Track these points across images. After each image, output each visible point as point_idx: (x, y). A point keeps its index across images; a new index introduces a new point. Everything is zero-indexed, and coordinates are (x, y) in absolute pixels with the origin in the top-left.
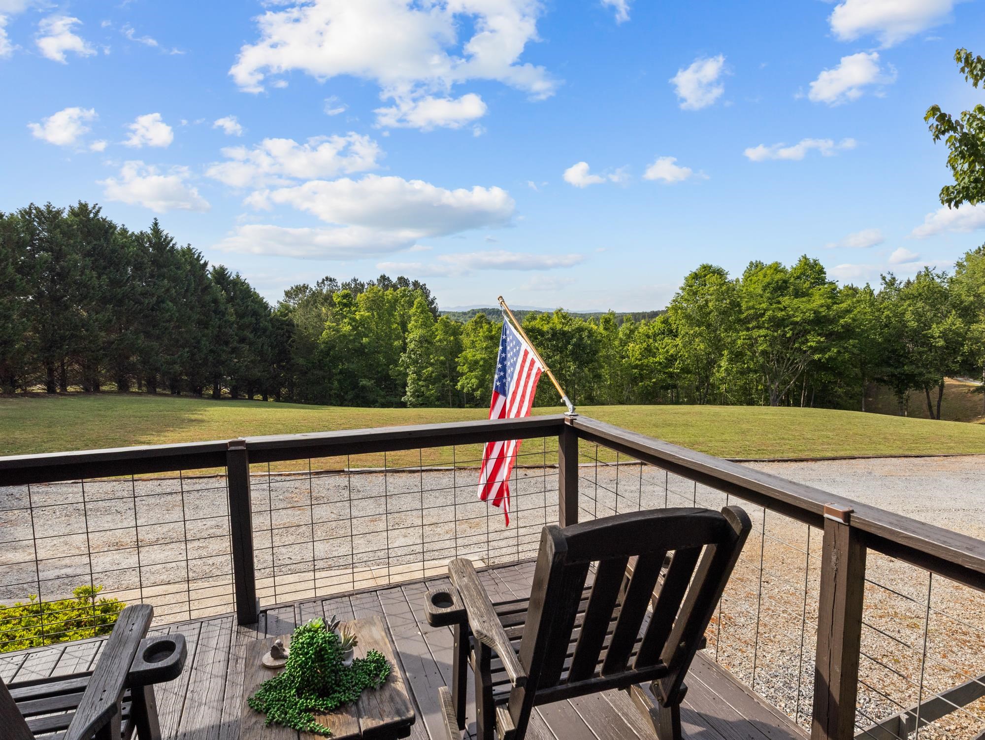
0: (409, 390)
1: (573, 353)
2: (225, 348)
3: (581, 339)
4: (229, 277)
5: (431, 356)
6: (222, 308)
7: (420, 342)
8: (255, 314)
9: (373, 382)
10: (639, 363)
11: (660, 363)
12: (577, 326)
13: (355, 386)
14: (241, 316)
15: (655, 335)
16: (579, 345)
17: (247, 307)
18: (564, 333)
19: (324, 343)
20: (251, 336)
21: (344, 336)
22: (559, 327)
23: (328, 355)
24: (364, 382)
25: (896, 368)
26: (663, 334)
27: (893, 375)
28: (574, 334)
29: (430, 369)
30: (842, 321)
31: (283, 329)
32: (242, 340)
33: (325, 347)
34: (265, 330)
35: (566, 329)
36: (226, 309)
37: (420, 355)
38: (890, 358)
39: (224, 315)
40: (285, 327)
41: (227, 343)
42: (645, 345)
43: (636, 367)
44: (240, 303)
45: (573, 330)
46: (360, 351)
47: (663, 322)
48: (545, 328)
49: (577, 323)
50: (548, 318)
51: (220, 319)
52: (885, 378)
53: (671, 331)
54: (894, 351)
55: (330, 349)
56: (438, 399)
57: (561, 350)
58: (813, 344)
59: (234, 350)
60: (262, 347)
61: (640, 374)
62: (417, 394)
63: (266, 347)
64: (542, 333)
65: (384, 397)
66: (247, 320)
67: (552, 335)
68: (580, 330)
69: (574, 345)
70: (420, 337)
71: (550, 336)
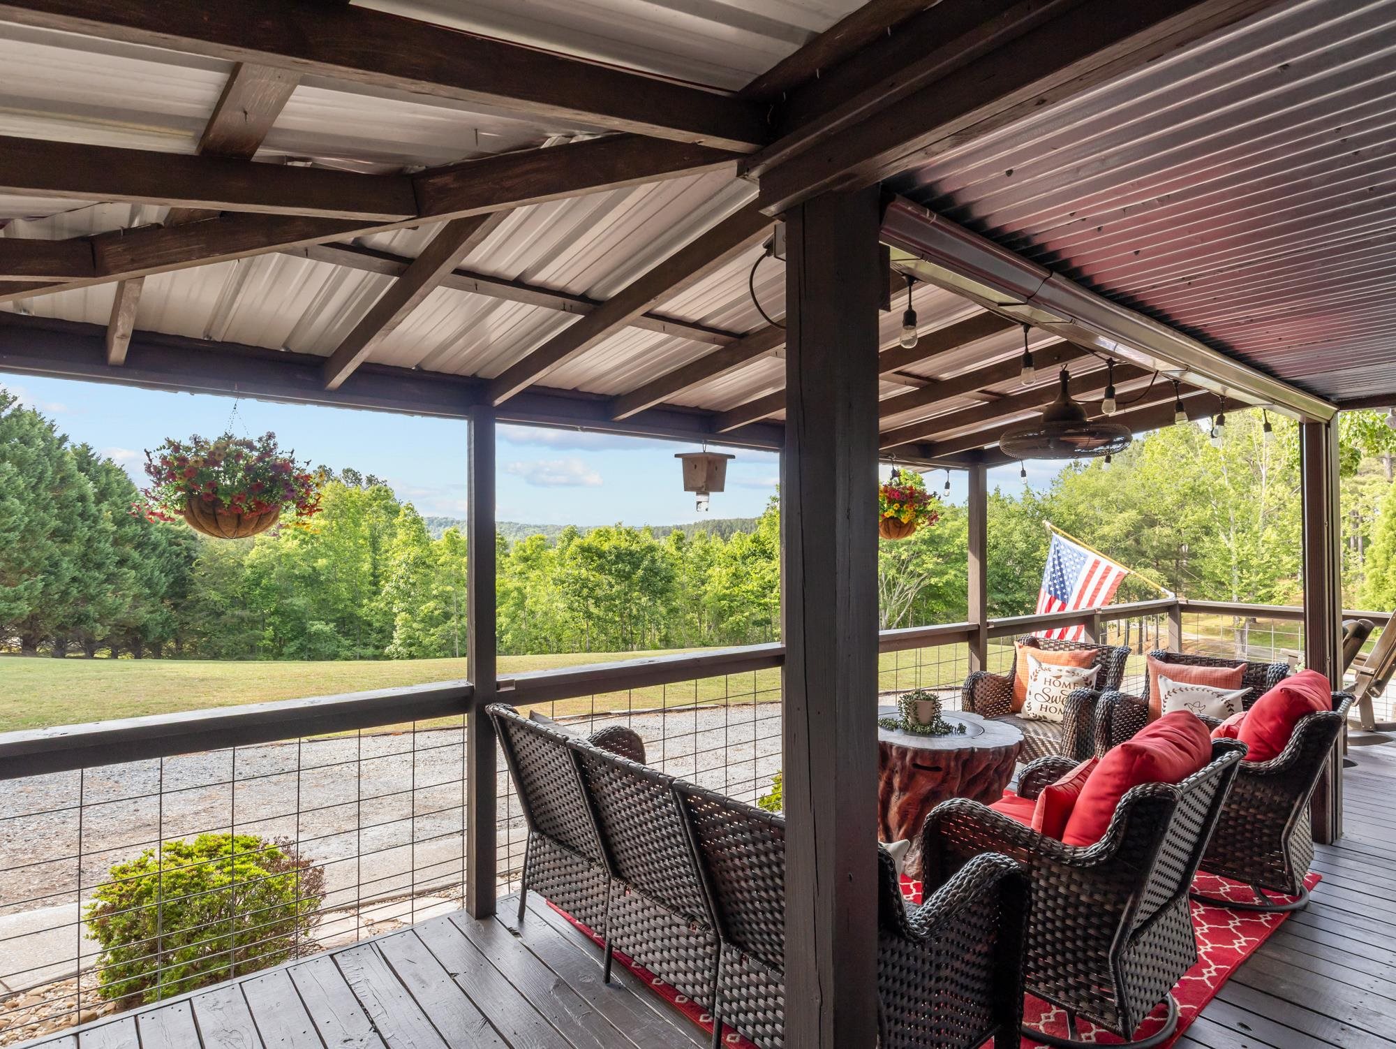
0: (398, 635)
1: (644, 580)
2: (97, 574)
3: (653, 561)
4: (98, 459)
5: (433, 586)
6: (93, 509)
7: (416, 565)
8: (140, 520)
9: (332, 625)
10: (728, 592)
11: (753, 592)
12: (647, 544)
13: (301, 631)
14: (120, 523)
15: (744, 558)
16: (651, 570)
17: (129, 509)
18: (631, 554)
19: (252, 566)
20: (136, 555)
21: (287, 555)
22: (624, 545)
23: (258, 584)
24: (318, 626)
25: (1007, 594)
26: (754, 555)
27: (1004, 603)
28: (645, 555)
29: (432, 604)
30: (957, 541)
31: (178, 545)
32: (122, 563)
33: (253, 573)
34: (155, 546)
35: (633, 548)
36: (100, 511)
37: (414, 584)
38: (999, 583)
39: (95, 521)
40: (180, 540)
41: (99, 566)
42: (732, 569)
43: (724, 597)
44: (119, 502)
45: (642, 550)
46: (312, 580)
47: (753, 542)
48: (606, 547)
49: (647, 539)
50: (604, 534)
51: (90, 528)
52: (996, 607)
53: (764, 552)
54: (1004, 576)
55: (261, 577)
56: (441, 648)
57: (627, 576)
58: (931, 566)
59: (110, 578)
60: (152, 572)
61: (730, 607)
62: (410, 642)
63: (157, 573)
64: (601, 555)
65: (349, 648)
66: (130, 530)
67: (617, 557)
68: (651, 549)
69: (645, 569)
70: (415, 558)
71: (613, 557)
